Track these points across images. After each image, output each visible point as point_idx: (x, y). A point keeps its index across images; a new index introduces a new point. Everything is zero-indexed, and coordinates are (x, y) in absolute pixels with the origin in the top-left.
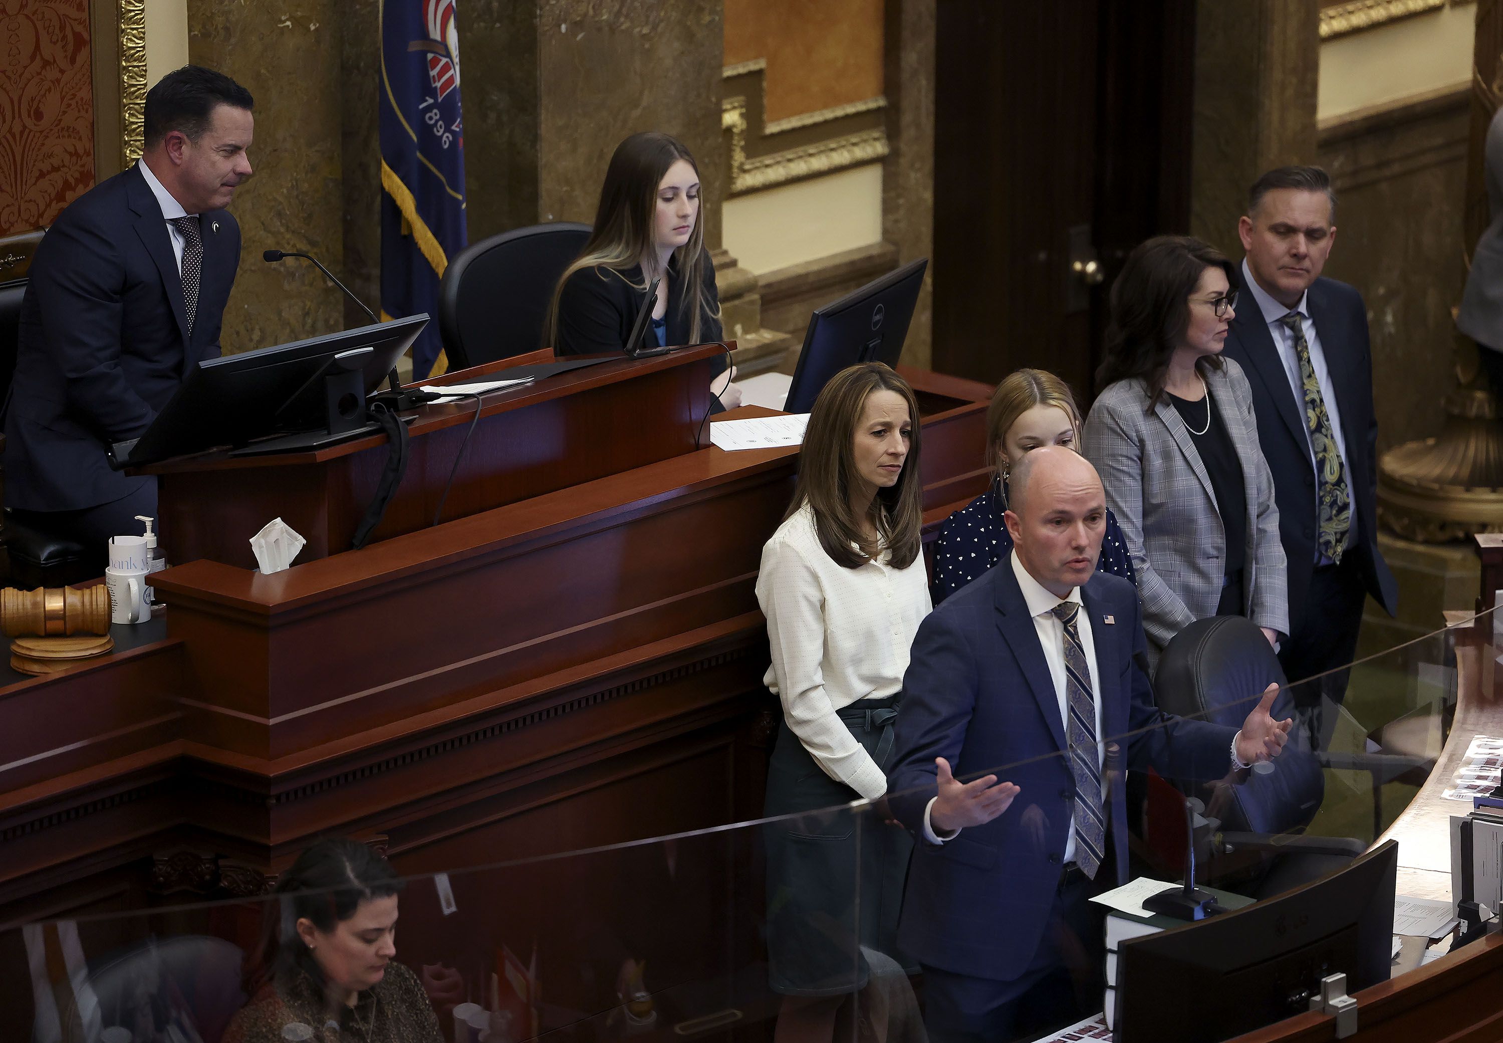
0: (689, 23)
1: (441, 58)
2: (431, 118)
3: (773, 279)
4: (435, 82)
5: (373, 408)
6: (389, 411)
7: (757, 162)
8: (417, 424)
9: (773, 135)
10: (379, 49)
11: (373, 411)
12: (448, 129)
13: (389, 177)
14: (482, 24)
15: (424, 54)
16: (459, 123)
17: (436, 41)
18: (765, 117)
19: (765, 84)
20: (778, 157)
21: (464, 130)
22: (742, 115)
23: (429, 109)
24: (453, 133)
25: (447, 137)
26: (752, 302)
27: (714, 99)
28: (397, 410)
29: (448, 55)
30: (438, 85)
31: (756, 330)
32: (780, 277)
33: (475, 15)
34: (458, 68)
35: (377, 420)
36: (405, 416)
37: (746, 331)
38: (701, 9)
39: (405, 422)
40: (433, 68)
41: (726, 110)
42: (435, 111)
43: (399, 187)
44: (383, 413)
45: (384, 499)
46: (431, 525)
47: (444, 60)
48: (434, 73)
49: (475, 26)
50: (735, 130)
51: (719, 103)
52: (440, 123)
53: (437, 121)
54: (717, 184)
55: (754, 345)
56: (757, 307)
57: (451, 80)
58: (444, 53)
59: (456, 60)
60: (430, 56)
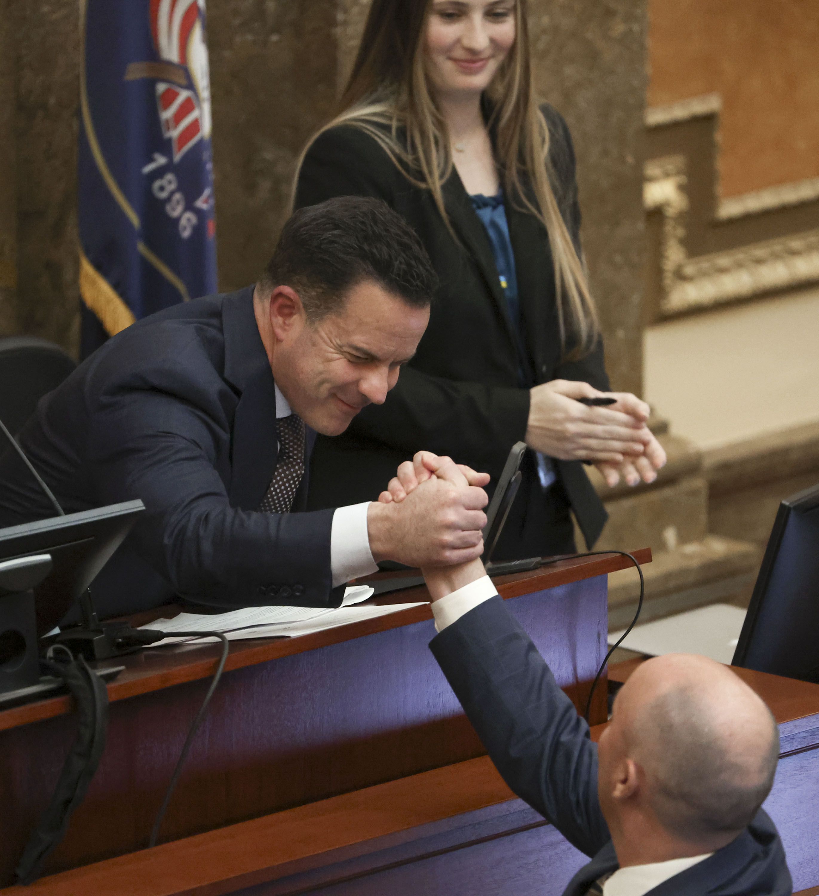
0: (589, 35)
1: (178, 90)
2: (162, 189)
3: (730, 456)
4: (168, 129)
5: (50, 653)
6: (76, 657)
7: (705, 264)
8: (122, 681)
9: (732, 222)
10: (78, 77)
11: (51, 658)
12: (189, 206)
13: (93, 283)
14: (249, 37)
15: (151, 84)
16: (209, 197)
17: (169, 63)
18: (719, 190)
19: (719, 137)
20: (740, 255)
21: (218, 208)
22: (681, 188)
23: (159, 173)
24: (198, 212)
25: (189, 220)
26: (694, 493)
27: (630, 159)
28: (91, 658)
29: (191, 86)
30: (175, 133)
31: (700, 538)
32: (743, 452)
33: (237, 22)
34: (206, 107)
35: (57, 674)
36: (102, 667)
37: (683, 539)
38: (610, 13)
39: (102, 677)
40: (167, 105)
41: (651, 179)
42: (170, 177)
43: (108, 302)
44: (66, 662)
45: (67, 802)
46: (144, 845)
47: (184, 95)
48: (167, 114)
49: (238, 39)
50: (671, 212)
51: (639, 166)
52: (178, 196)
53: (172, 193)
54: (636, 298)
55: (695, 563)
56: (702, 500)
57: (195, 126)
58: (184, 82)
59: (205, 93)
60: (161, 88)
